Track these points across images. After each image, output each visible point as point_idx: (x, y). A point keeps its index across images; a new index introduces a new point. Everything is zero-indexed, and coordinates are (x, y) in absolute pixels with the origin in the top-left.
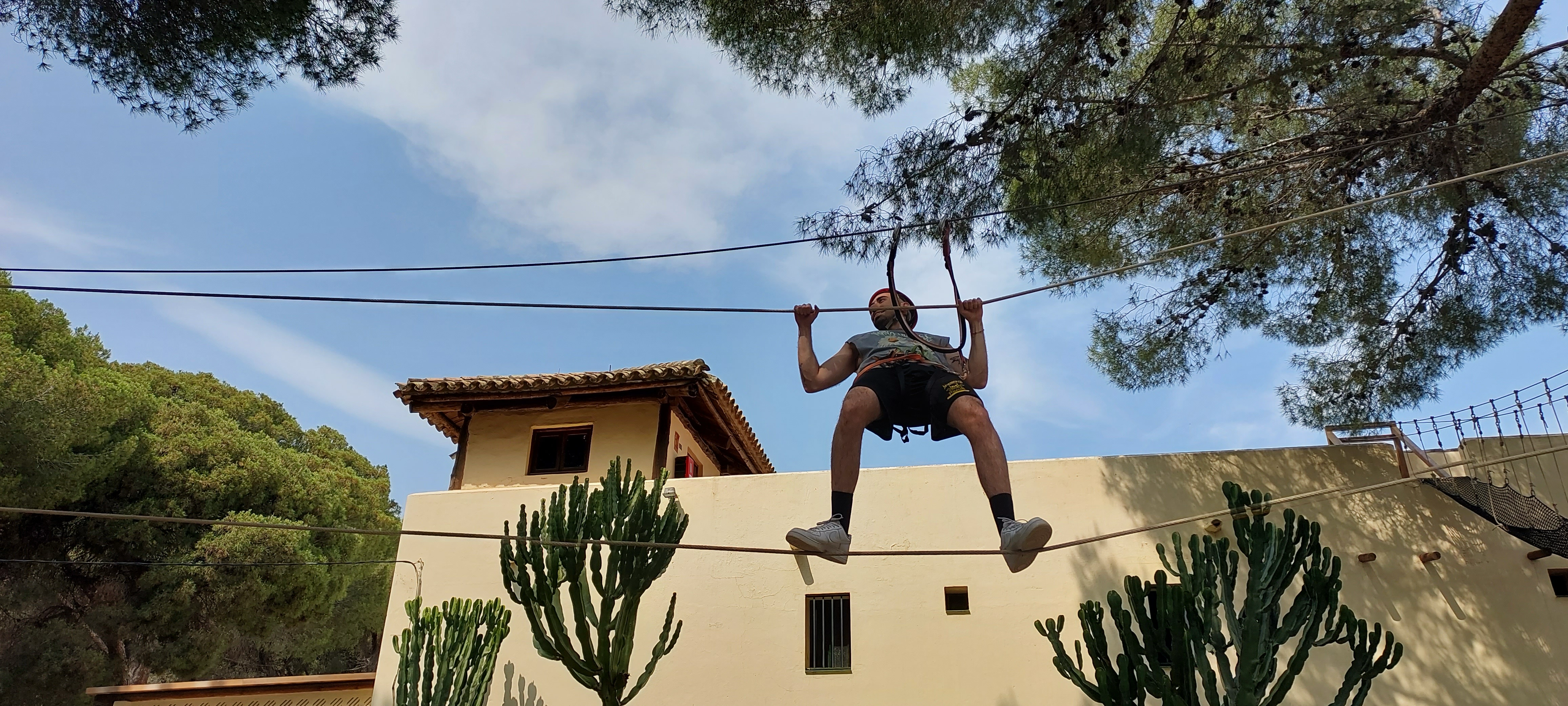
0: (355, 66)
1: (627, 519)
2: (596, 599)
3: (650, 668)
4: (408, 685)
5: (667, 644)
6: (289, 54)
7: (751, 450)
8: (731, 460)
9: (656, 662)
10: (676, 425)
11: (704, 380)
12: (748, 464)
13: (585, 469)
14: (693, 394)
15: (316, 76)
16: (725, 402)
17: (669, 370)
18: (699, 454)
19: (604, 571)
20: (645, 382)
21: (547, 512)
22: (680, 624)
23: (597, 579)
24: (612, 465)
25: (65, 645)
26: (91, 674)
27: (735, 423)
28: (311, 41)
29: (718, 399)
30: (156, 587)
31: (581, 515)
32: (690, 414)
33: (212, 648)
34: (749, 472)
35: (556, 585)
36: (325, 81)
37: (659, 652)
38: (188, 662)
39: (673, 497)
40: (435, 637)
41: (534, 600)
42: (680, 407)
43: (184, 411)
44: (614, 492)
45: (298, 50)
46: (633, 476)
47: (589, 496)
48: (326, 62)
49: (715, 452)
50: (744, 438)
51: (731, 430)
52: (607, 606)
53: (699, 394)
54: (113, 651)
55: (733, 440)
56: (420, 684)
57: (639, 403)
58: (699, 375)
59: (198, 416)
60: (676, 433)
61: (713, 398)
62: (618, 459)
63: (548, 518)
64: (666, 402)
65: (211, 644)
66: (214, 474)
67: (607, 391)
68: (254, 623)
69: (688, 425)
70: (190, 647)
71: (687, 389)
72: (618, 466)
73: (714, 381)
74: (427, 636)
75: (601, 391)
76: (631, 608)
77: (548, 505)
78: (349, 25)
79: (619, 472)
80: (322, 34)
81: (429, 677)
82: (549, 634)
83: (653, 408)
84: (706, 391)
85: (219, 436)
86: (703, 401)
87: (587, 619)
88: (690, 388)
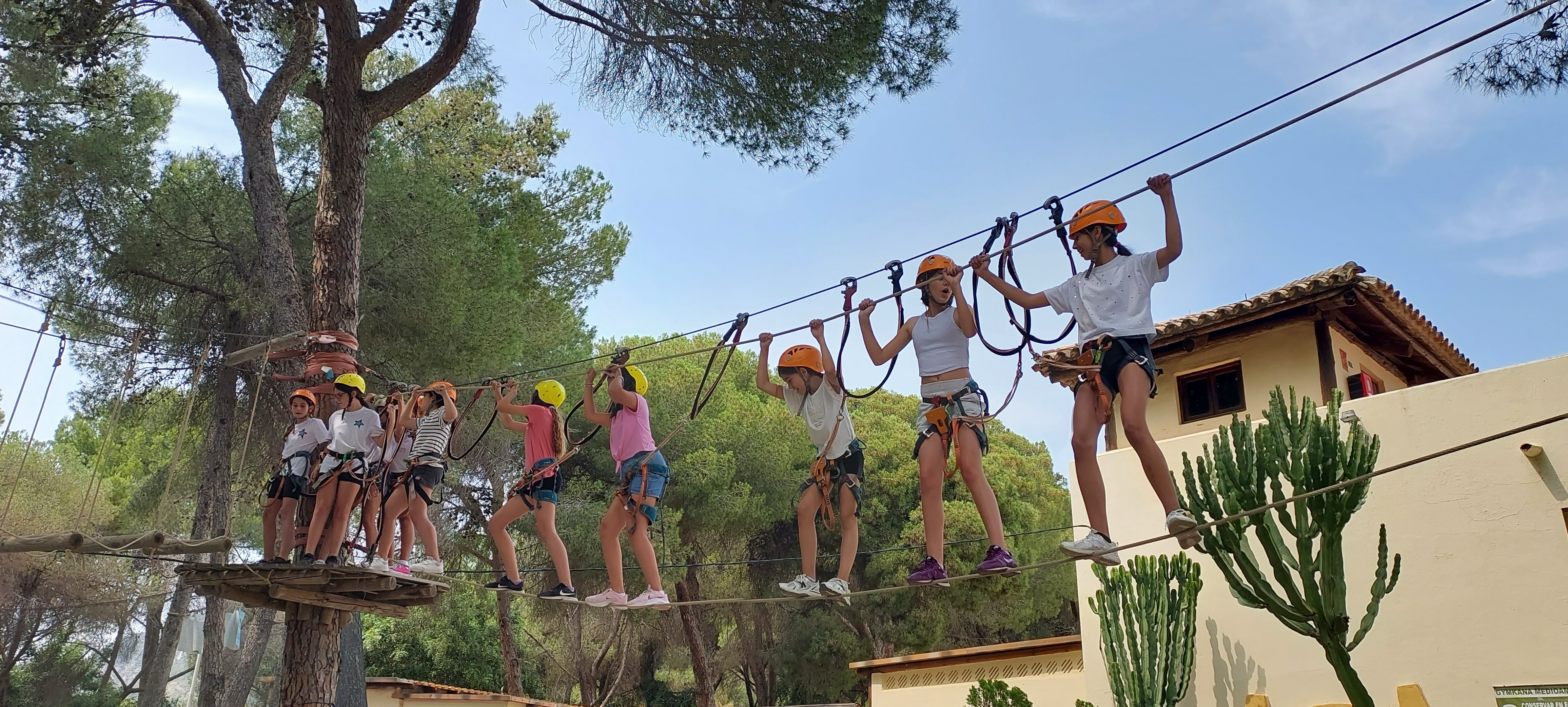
0: (929, 68)
1: (1304, 451)
2: (1290, 541)
3: (1372, 610)
4: (1114, 644)
5: (1387, 582)
6: (873, 77)
7: (1441, 352)
8: (1417, 369)
9: (1378, 602)
10: (1338, 341)
11: (1361, 283)
12: (1442, 369)
13: (1244, 408)
14: (1352, 303)
15: (899, 88)
16: (1393, 304)
17: (1316, 283)
18: (1374, 367)
19: (1291, 508)
20: (1288, 301)
21: (1212, 456)
22: (1398, 558)
23: (1285, 519)
24: (1273, 396)
25: (826, 629)
26: (850, 652)
27: (1412, 325)
28: (889, 57)
29: (1383, 301)
30: (879, 575)
31: (1249, 454)
32: (1353, 326)
33: (935, 623)
34: (1444, 377)
35: (1241, 531)
36: (907, 91)
37: (1379, 591)
38: (919, 637)
39: (1354, 422)
40: (1128, 596)
41: (1220, 547)
42: (1338, 320)
43: (866, 421)
44: (1282, 424)
45: (880, 70)
46: (1299, 404)
47: (1254, 432)
48: (904, 72)
49: (1394, 364)
50: (1430, 341)
51: (1409, 334)
52: (1304, 547)
53: (1358, 301)
54: (862, 634)
55: (1415, 345)
56: (1125, 642)
57: (1286, 327)
58: (1353, 280)
59: (877, 423)
60: (1341, 351)
61: (1377, 301)
62: (1278, 388)
63: (1214, 462)
64: (1320, 318)
65: (933, 620)
66: (900, 471)
67: (1248, 320)
68: (964, 599)
69: (1354, 339)
70: (917, 624)
71: (1342, 298)
72: (1280, 396)
73: (1373, 283)
74: (1120, 596)
75: (1241, 322)
76: (1333, 545)
77: (1211, 449)
78: (915, 31)
79: (1282, 402)
80: (896, 48)
81: (1132, 636)
82: (1245, 582)
83: (1306, 329)
84: (1367, 296)
85: (897, 438)
86: (1365, 308)
87: (1284, 562)
88: (1345, 297)
